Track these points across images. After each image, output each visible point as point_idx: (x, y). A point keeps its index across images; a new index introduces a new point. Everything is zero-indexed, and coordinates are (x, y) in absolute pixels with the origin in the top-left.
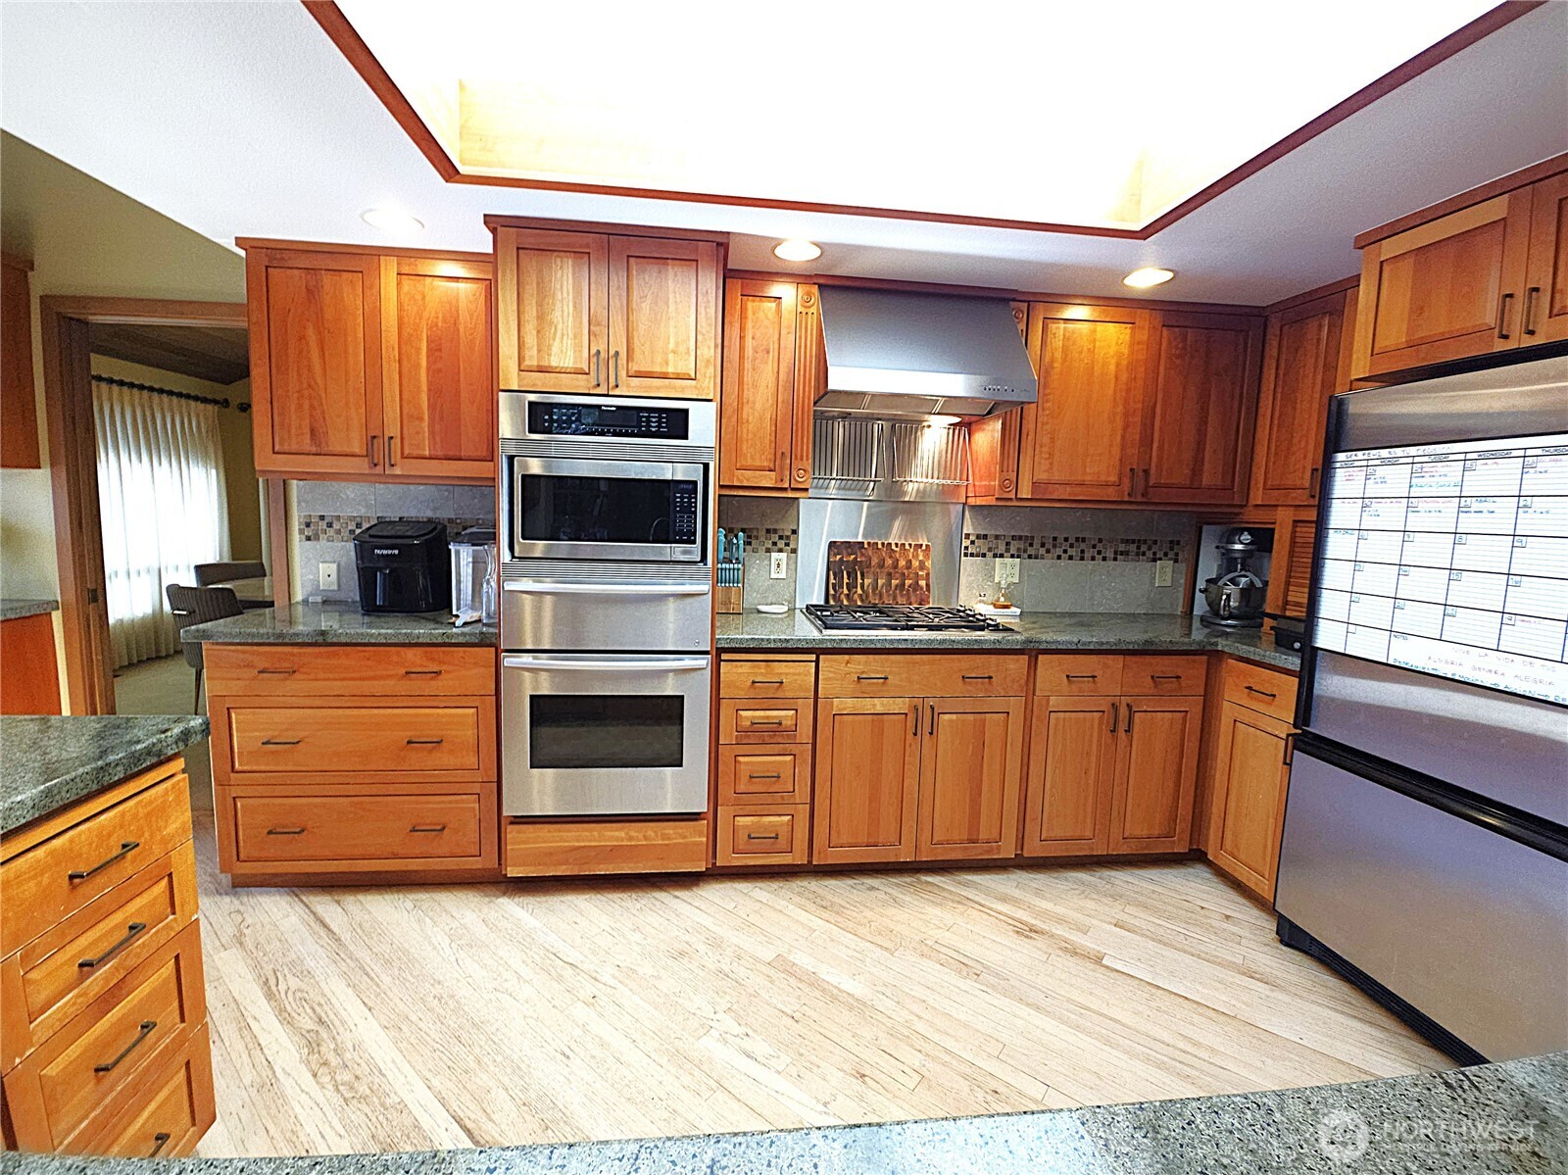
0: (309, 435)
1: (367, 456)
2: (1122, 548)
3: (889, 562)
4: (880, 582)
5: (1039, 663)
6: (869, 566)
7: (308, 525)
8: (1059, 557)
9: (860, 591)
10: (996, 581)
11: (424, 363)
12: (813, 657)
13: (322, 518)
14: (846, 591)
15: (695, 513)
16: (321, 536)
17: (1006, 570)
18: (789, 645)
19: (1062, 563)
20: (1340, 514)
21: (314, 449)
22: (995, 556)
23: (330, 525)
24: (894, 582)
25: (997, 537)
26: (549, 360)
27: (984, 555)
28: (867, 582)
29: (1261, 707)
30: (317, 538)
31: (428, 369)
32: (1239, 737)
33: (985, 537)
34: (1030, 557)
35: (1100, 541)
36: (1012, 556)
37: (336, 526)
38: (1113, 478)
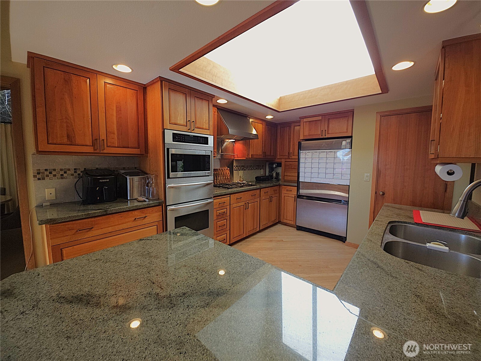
0: (66, 138)
1: (92, 146)
2: (257, 167)
3: (223, 173)
4: (222, 178)
5: (261, 191)
6: (219, 174)
7: (38, 173)
8: (248, 170)
9: (218, 181)
10: (240, 175)
11: (115, 114)
12: (229, 196)
13: (46, 170)
14: (216, 181)
15: (210, 163)
16: (46, 178)
17: (241, 173)
18: (226, 193)
19: (249, 171)
20: (302, 160)
21: (69, 143)
22: (239, 170)
23: (51, 173)
24: (224, 178)
25: (239, 166)
26: (177, 121)
27: (237, 170)
28: (219, 178)
29: (289, 193)
30: (44, 179)
31: (116, 117)
32: (286, 199)
33: (237, 166)
34: (244, 170)
35: (254, 166)
36: (242, 170)
37: (54, 173)
38: (261, 154)
